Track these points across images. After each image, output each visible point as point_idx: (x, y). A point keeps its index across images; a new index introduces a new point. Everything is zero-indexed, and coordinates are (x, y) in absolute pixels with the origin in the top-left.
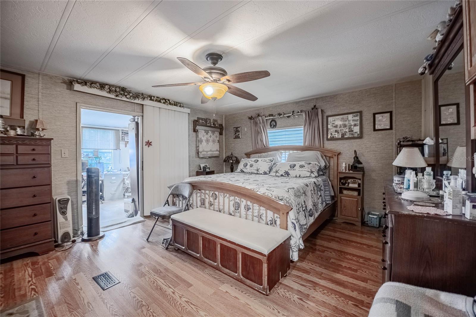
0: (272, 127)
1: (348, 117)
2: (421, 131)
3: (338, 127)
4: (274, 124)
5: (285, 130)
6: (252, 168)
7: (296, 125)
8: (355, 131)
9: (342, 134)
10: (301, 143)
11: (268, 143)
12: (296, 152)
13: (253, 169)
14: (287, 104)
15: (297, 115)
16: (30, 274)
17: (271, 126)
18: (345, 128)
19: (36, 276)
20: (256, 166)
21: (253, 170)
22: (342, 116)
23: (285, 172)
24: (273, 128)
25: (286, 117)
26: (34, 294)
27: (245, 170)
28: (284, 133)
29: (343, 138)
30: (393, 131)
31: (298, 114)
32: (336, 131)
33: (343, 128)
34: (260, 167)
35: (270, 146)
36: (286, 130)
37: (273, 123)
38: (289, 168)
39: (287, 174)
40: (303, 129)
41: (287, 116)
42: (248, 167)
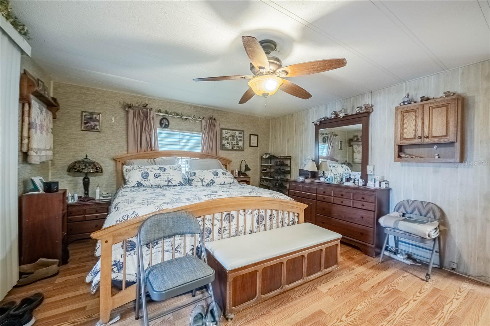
0: (163, 126)
1: (236, 133)
3: (230, 140)
4: (164, 124)
5: (179, 133)
7: (193, 131)
8: (240, 145)
9: (232, 146)
10: (198, 149)
11: (158, 147)
12: (194, 159)
14: (184, 105)
15: (198, 120)
17: (161, 124)
18: (234, 141)
21: (161, 181)
22: (232, 131)
24: (165, 127)
25: (184, 119)
27: (144, 183)
28: (178, 136)
29: (232, 149)
30: (258, 148)
31: (199, 119)
32: (228, 143)
33: (233, 142)
34: (173, 177)
35: (160, 150)
36: (180, 133)
37: (164, 121)
40: (201, 135)
41: (185, 118)
42: (151, 177)
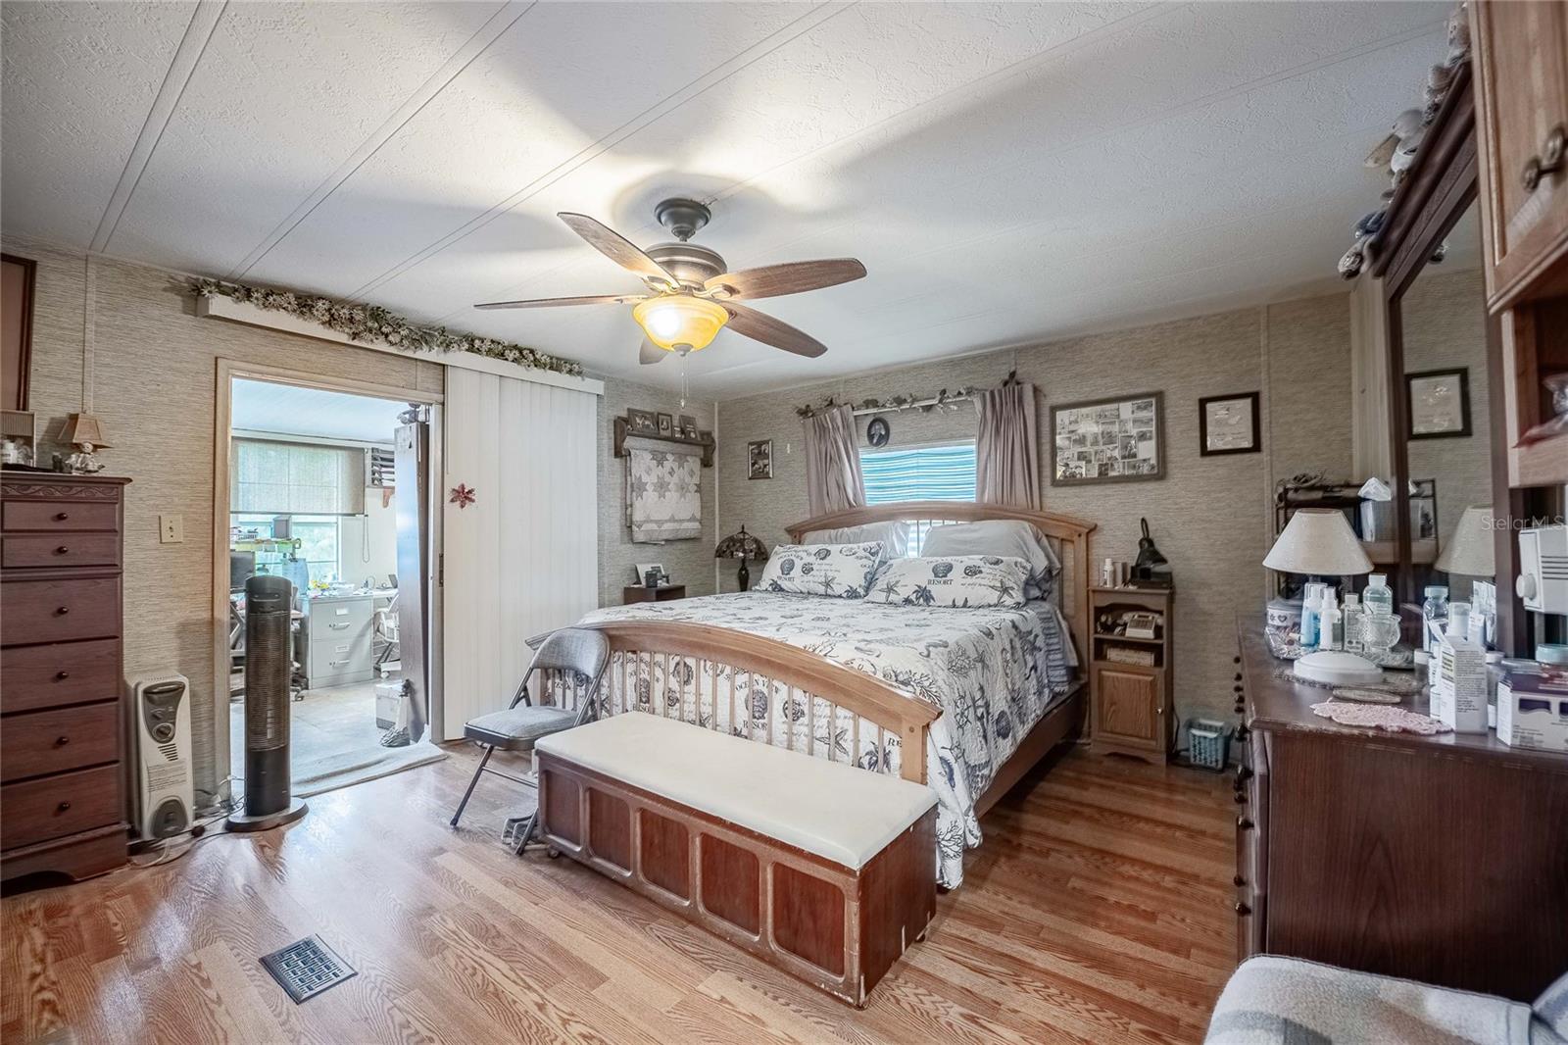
0: (875, 441)
1: (1118, 409)
2: (1351, 457)
3: (1088, 443)
4: (879, 432)
5: (915, 451)
6: (806, 578)
7: (952, 437)
8: (1141, 456)
9: (1101, 466)
10: (970, 493)
11: (863, 495)
12: (954, 523)
13: (811, 578)
14: (923, 367)
15: (955, 403)
16: (39, 949)
17: (871, 437)
18: (1111, 446)
19: (59, 957)
20: (821, 569)
21: (813, 582)
22: (1098, 408)
23: (917, 588)
24: (878, 444)
25: (921, 410)
26: (52, 1023)
27: (785, 584)
28: (914, 461)
29: (1103, 478)
30: (1264, 456)
31: (957, 399)
32: (1081, 456)
33: (1104, 448)
34: (835, 574)
35: (869, 504)
36: (921, 451)
37: (879, 429)
38: (932, 576)
39: (924, 595)
40: (974, 447)
41: (922, 407)
42: (797, 572)
